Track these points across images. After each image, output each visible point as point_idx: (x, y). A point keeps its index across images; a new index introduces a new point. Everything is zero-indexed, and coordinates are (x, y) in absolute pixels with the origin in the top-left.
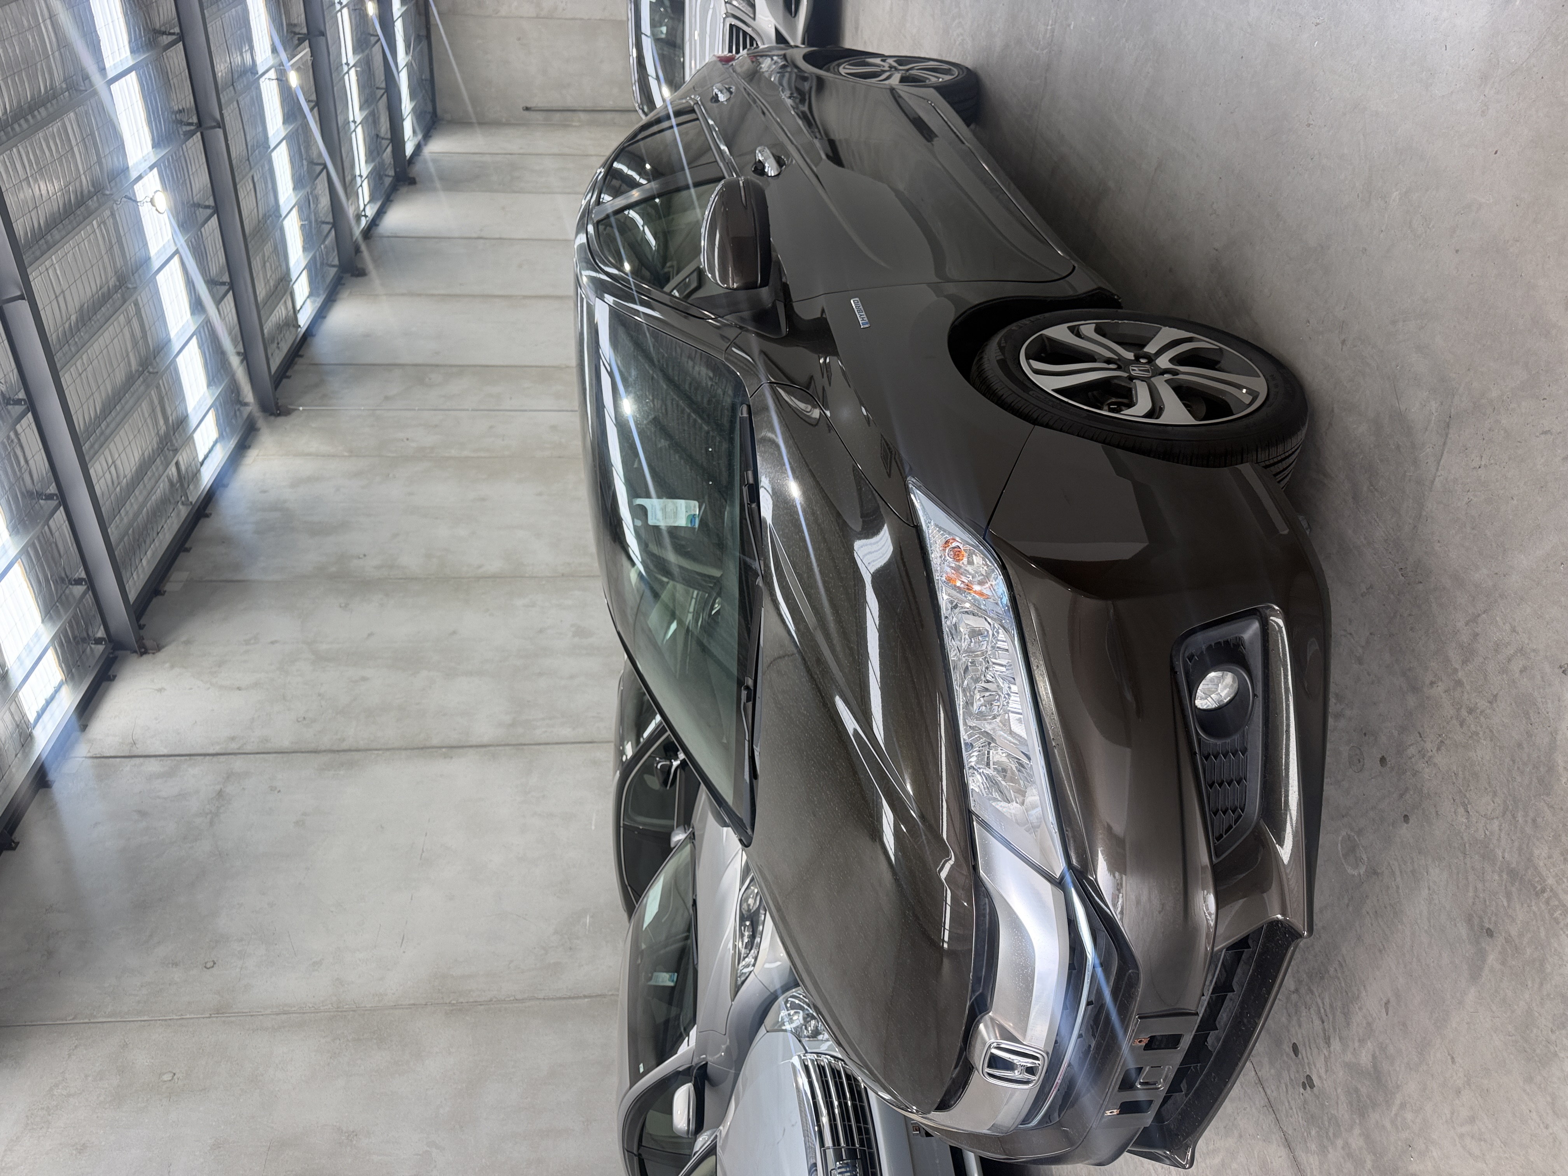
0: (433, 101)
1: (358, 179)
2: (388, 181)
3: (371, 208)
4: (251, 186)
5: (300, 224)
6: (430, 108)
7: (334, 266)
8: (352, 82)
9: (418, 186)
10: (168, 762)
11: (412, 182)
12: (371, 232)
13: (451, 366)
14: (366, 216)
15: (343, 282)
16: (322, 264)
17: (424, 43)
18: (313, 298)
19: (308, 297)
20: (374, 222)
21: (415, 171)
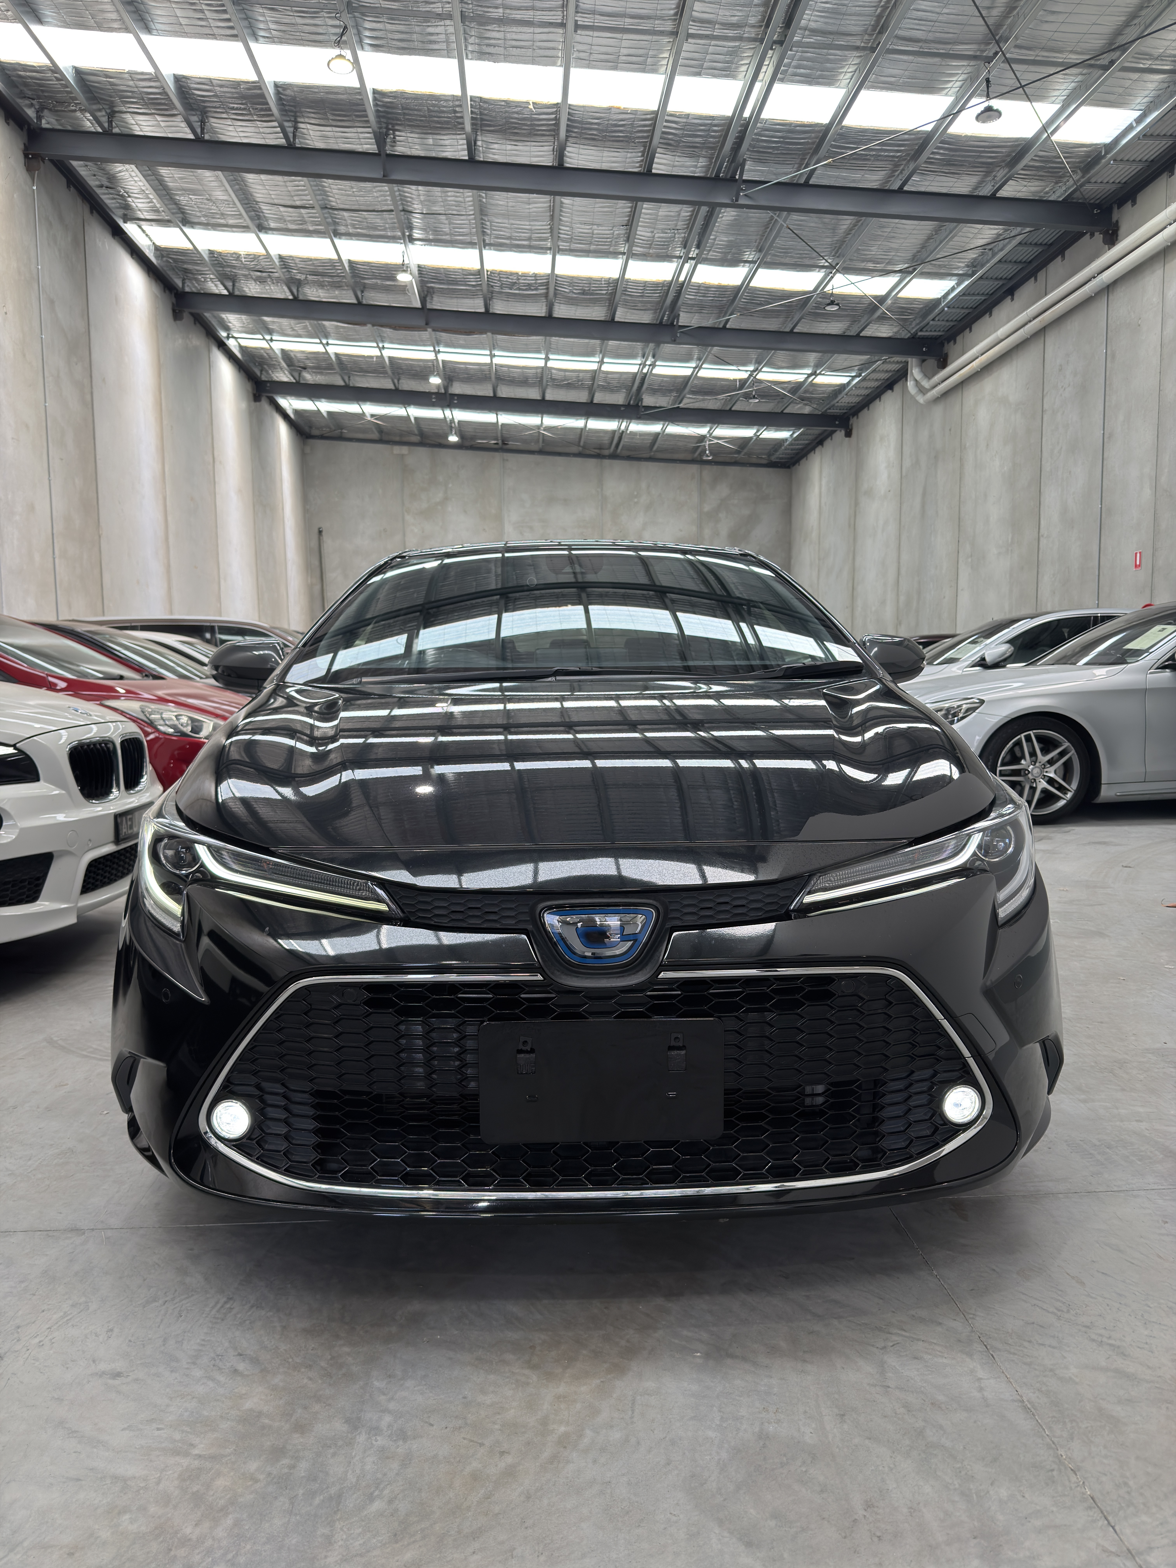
0: (322, 437)
1: (268, 337)
2: (257, 371)
3: (235, 346)
4: (298, 203)
5: (242, 253)
6: (315, 432)
7: (183, 284)
8: (366, 350)
9: (253, 403)
11: (257, 398)
12: (213, 340)
13: (92, 393)
14: (228, 337)
15: (167, 291)
16: (186, 271)
17: (375, 436)
18: (152, 248)
19: (154, 243)
20: (222, 345)
21: (265, 405)
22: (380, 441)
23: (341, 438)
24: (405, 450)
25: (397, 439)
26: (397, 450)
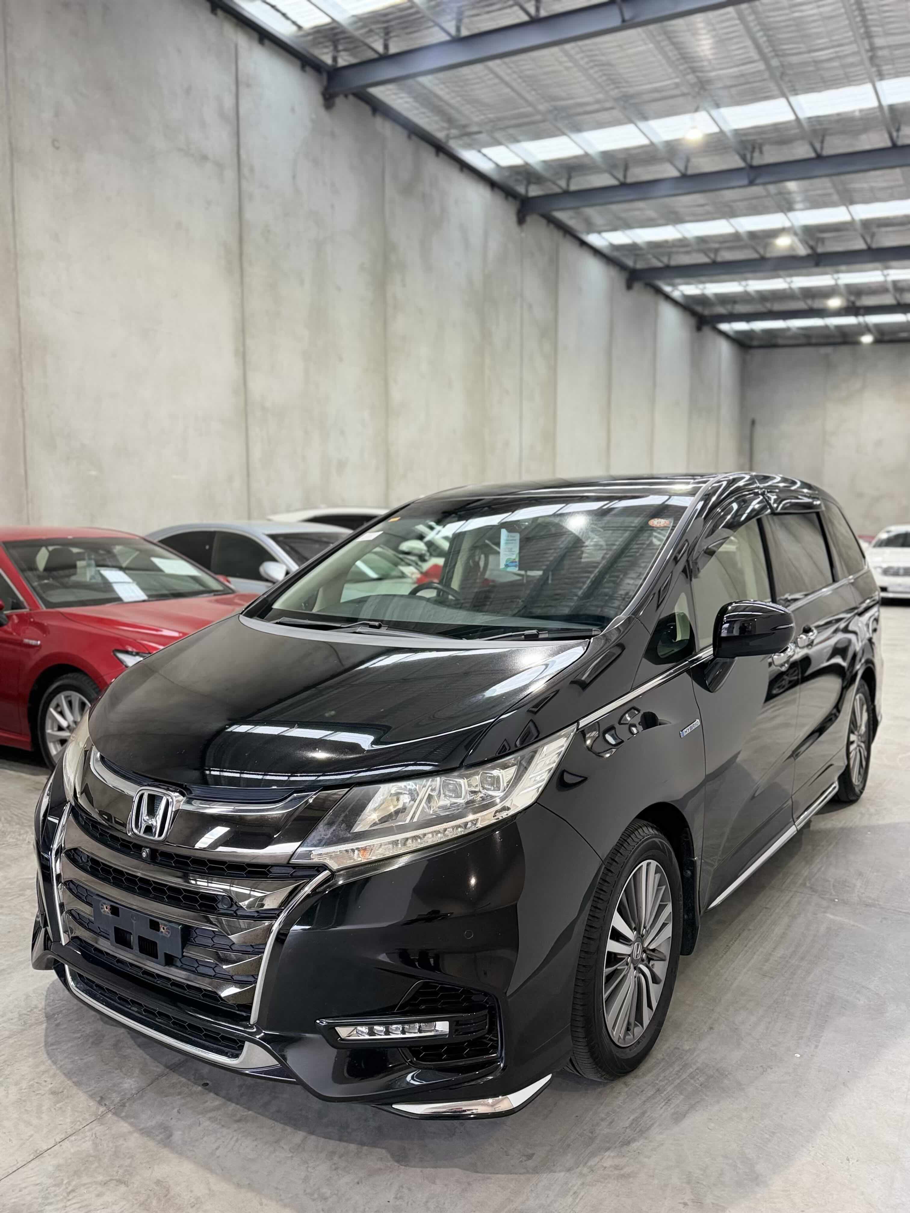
0: (760, 347)
1: (702, 286)
2: (699, 309)
3: (678, 295)
4: (703, 203)
5: (669, 239)
6: (755, 343)
7: (635, 265)
9: (696, 332)
10: (232, 114)
11: (699, 328)
12: (660, 296)
13: (556, 360)
14: (673, 291)
15: (622, 271)
16: (636, 255)
17: (803, 341)
18: (609, 246)
19: (610, 243)
20: (668, 297)
21: (707, 331)
22: (809, 344)
23: (775, 346)
24: (829, 350)
25: (823, 341)
26: (823, 350)
